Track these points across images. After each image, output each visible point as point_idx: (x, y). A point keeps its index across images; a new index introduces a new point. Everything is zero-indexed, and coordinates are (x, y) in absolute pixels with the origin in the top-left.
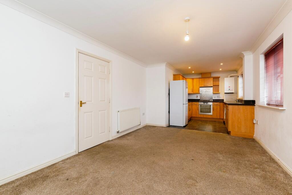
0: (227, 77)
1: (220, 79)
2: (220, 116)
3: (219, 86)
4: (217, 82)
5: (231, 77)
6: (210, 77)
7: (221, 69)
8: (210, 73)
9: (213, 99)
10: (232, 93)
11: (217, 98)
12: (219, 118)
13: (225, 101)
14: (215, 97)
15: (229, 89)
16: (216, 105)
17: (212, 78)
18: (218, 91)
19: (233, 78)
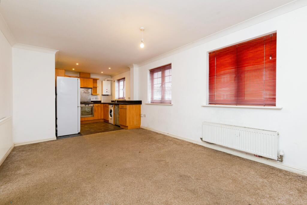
0: (105, 80)
1: (98, 81)
2: (101, 116)
3: (97, 88)
4: (95, 84)
5: (108, 80)
6: (89, 78)
7: (102, 72)
8: (89, 74)
9: (92, 100)
10: (108, 95)
11: (95, 100)
12: (100, 118)
13: (102, 102)
14: (93, 99)
15: (107, 92)
16: (98, 106)
17: (92, 79)
18: (96, 93)
19: (109, 82)
